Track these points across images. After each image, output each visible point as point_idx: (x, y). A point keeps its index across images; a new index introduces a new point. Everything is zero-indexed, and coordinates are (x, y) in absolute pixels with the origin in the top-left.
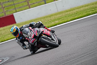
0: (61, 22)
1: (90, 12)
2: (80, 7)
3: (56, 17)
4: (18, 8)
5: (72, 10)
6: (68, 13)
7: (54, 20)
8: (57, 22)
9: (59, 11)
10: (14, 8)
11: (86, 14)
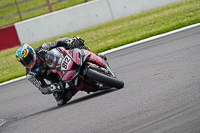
0: (120, 41)
1: (185, 20)
2: (163, 9)
3: (108, 30)
4: (25, 11)
5: (145, 16)
6: (136, 21)
7: (105, 38)
8: (111, 42)
9: (116, 17)
10: (16, 10)
11: (174, 24)
